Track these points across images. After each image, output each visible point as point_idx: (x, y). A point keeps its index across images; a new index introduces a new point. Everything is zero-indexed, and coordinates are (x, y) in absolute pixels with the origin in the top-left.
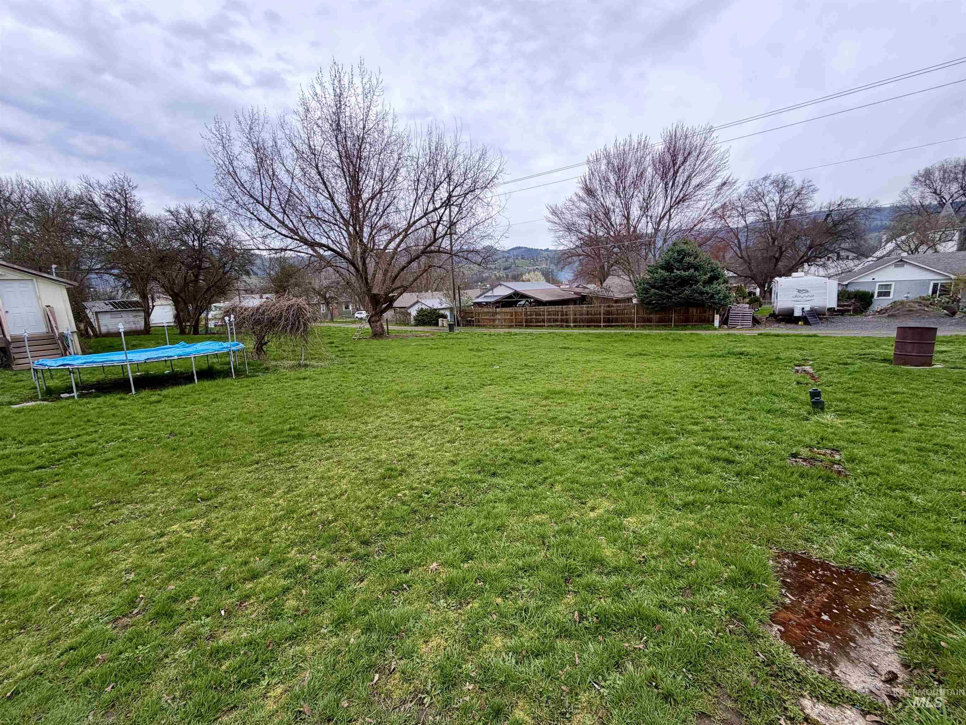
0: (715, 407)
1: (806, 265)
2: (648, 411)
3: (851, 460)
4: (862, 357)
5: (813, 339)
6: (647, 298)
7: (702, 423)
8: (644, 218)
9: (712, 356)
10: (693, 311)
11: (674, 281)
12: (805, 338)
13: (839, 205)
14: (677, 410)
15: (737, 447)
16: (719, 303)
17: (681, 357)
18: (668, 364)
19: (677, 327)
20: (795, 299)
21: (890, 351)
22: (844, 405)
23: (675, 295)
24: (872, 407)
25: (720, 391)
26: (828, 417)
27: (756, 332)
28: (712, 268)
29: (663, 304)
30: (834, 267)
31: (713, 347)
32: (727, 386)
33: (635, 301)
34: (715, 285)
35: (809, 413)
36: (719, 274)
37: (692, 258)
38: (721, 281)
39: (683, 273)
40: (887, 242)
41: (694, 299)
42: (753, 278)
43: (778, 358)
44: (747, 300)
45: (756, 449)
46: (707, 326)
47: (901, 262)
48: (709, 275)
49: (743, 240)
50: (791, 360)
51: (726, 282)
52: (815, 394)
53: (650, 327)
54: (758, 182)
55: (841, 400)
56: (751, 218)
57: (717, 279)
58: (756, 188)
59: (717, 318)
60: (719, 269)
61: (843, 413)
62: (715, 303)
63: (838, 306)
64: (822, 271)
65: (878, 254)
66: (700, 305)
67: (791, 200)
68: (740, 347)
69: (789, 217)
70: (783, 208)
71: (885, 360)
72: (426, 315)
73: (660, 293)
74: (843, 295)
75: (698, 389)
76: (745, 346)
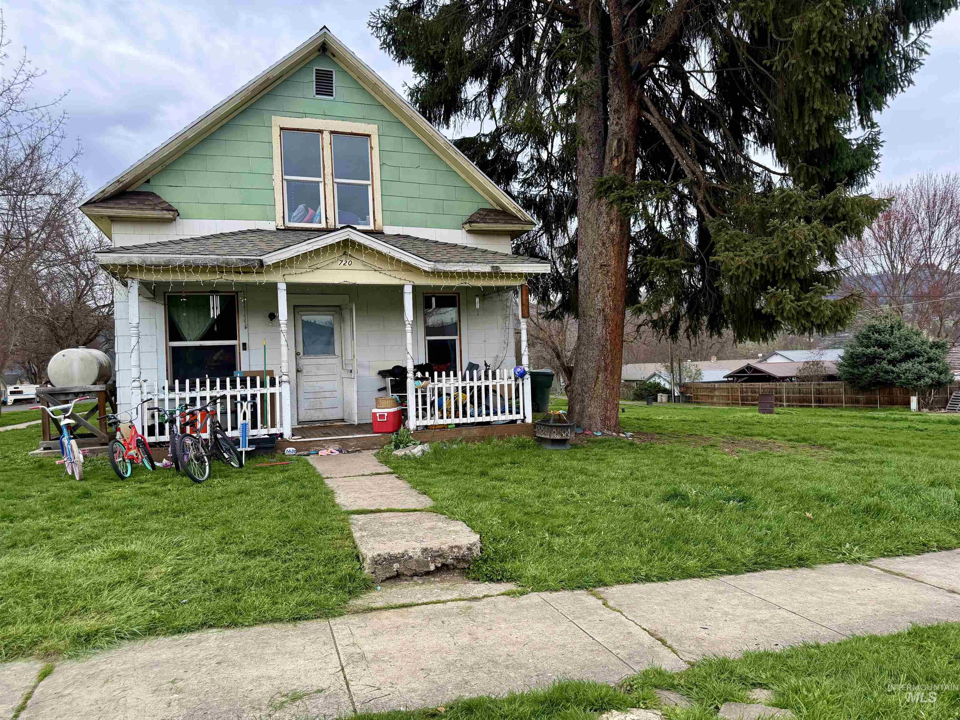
59: (913, 400)
72: (646, 389)
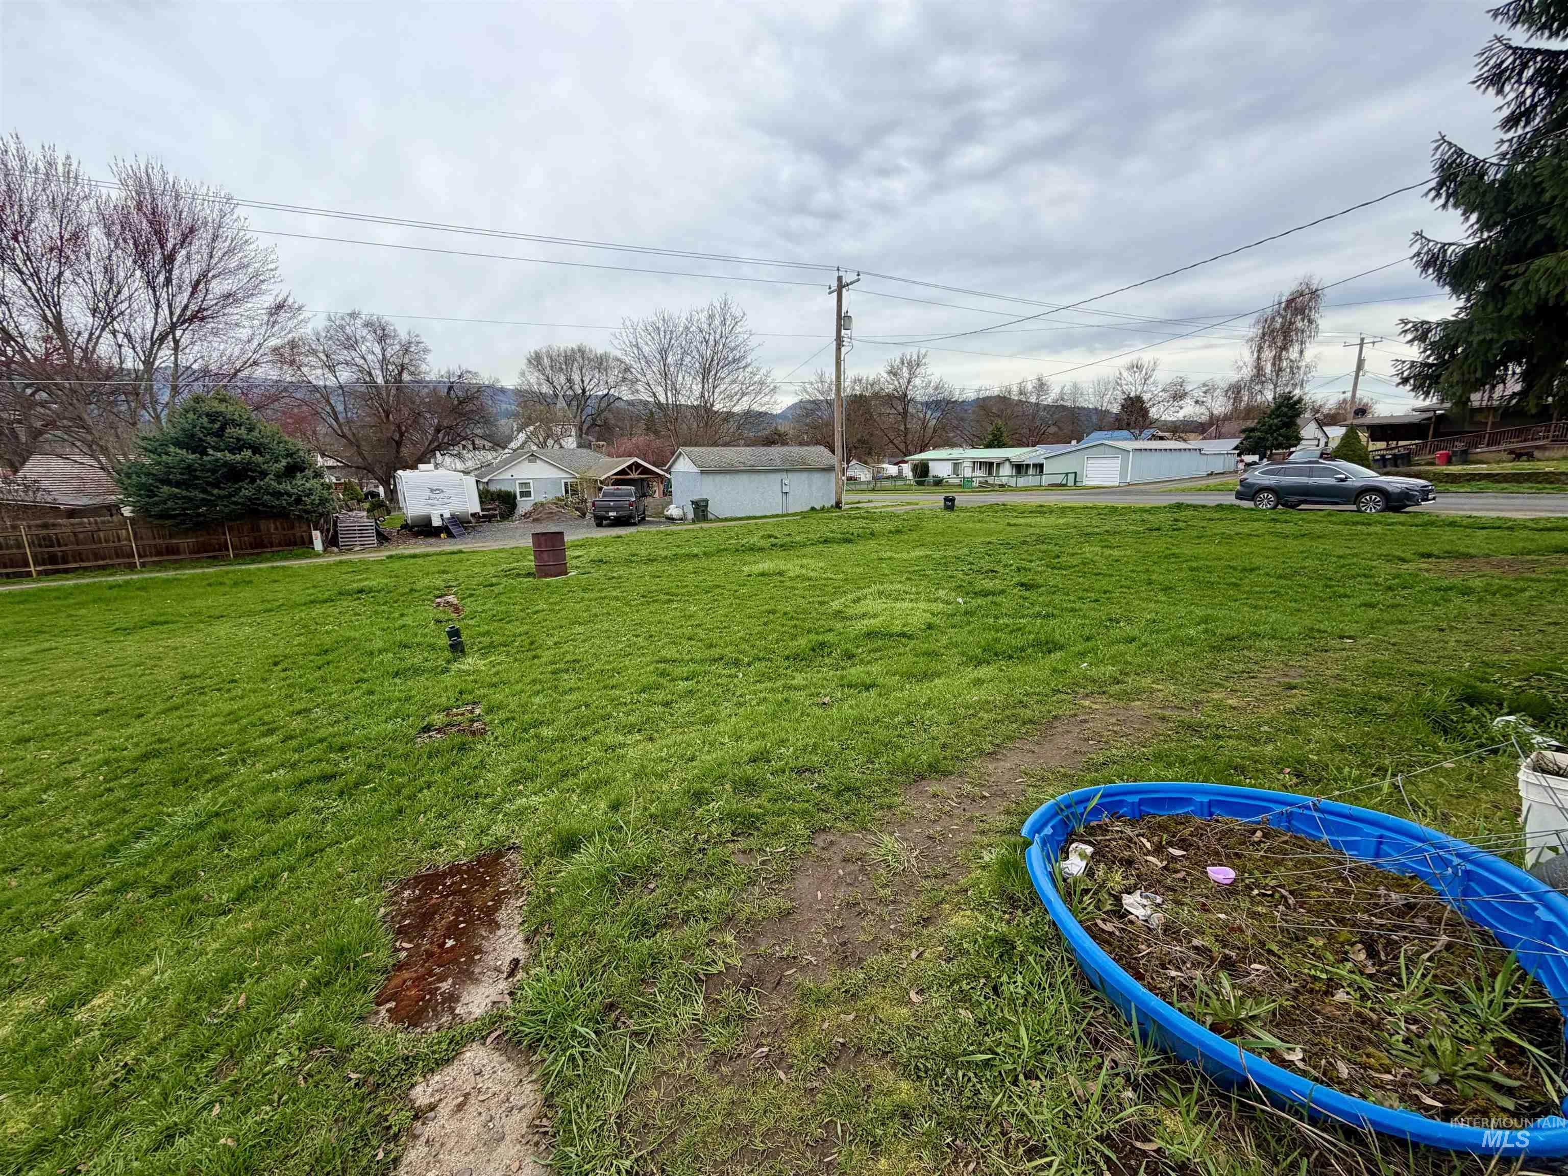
0: (311, 690)
1: (438, 454)
2: (161, 741)
3: (490, 711)
4: (507, 573)
5: (456, 557)
6: (156, 504)
7: (283, 727)
8: (107, 335)
9: (312, 602)
10: (270, 527)
11: (214, 472)
12: (449, 556)
13: (460, 377)
14: (233, 717)
15: (342, 749)
16: (314, 512)
17: (251, 613)
18: (222, 633)
19: (240, 557)
20: (430, 502)
21: (530, 563)
22: (486, 640)
23: (220, 497)
24: (514, 636)
25: (320, 660)
26: (470, 660)
27: (383, 554)
28: (287, 450)
29: (199, 515)
30: (472, 459)
31: (314, 587)
32: (332, 651)
33: (127, 511)
34: (299, 480)
35: (448, 662)
36: (303, 462)
37: (243, 431)
38: (309, 473)
39: (229, 457)
40: (519, 430)
41: (263, 505)
42: (369, 469)
43: (412, 590)
44: (367, 505)
45: (370, 739)
46: (300, 551)
47: (533, 457)
48: (284, 463)
49: (340, 408)
50: (430, 589)
51: (318, 475)
52: (454, 633)
53: (178, 564)
54: (343, 319)
55: (484, 634)
56: (345, 375)
57: (302, 470)
58: (342, 327)
59: (317, 535)
60: (301, 453)
61: (487, 651)
62: (306, 512)
63: (483, 510)
64: (459, 465)
65: (513, 445)
66: (281, 515)
67: (398, 357)
68: (361, 580)
69: (401, 381)
70: (390, 367)
71: (529, 575)
73: (184, 493)
74: (485, 496)
75: (279, 667)
76: (366, 579)
